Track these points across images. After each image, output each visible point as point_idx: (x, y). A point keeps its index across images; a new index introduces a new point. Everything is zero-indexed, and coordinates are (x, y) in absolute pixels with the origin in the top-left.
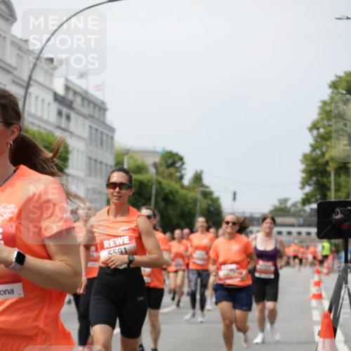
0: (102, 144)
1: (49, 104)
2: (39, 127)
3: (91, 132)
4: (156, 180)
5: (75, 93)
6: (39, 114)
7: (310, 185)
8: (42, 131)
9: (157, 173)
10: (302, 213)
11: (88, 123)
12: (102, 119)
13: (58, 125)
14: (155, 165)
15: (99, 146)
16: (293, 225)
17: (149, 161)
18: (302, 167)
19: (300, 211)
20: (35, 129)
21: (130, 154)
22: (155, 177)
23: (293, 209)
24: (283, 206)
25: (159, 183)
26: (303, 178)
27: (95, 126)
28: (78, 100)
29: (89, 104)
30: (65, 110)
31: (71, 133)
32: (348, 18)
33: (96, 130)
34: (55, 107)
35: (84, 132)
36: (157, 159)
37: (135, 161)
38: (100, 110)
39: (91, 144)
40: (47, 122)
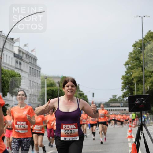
0: (35, 75)
1: (12, 58)
2: (8, 68)
3: (30, 70)
4: (59, 89)
5: (23, 53)
6: (8, 63)
7: (126, 89)
8: (9, 70)
9: (59, 86)
10: (123, 101)
11: (29, 66)
12: (35, 64)
13: (16, 67)
14: (59, 83)
15: (34, 76)
16: (119, 107)
17: (56, 81)
18: (122, 81)
19: (122, 100)
20: (6, 69)
21: (48, 78)
22: (58, 88)
23: (119, 100)
24: (114, 98)
25: (61, 90)
26: (123, 86)
27: (32, 67)
28: (25, 56)
29: (29, 58)
30: (19, 61)
31: (22, 70)
32: (140, 17)
33: (33, 69)
34: (14, 59)
35: (28, 70)
36: (59, 80)
37: (50, 81)
38: (34, 60)
39: (30, 75)
40: (11, 66)
